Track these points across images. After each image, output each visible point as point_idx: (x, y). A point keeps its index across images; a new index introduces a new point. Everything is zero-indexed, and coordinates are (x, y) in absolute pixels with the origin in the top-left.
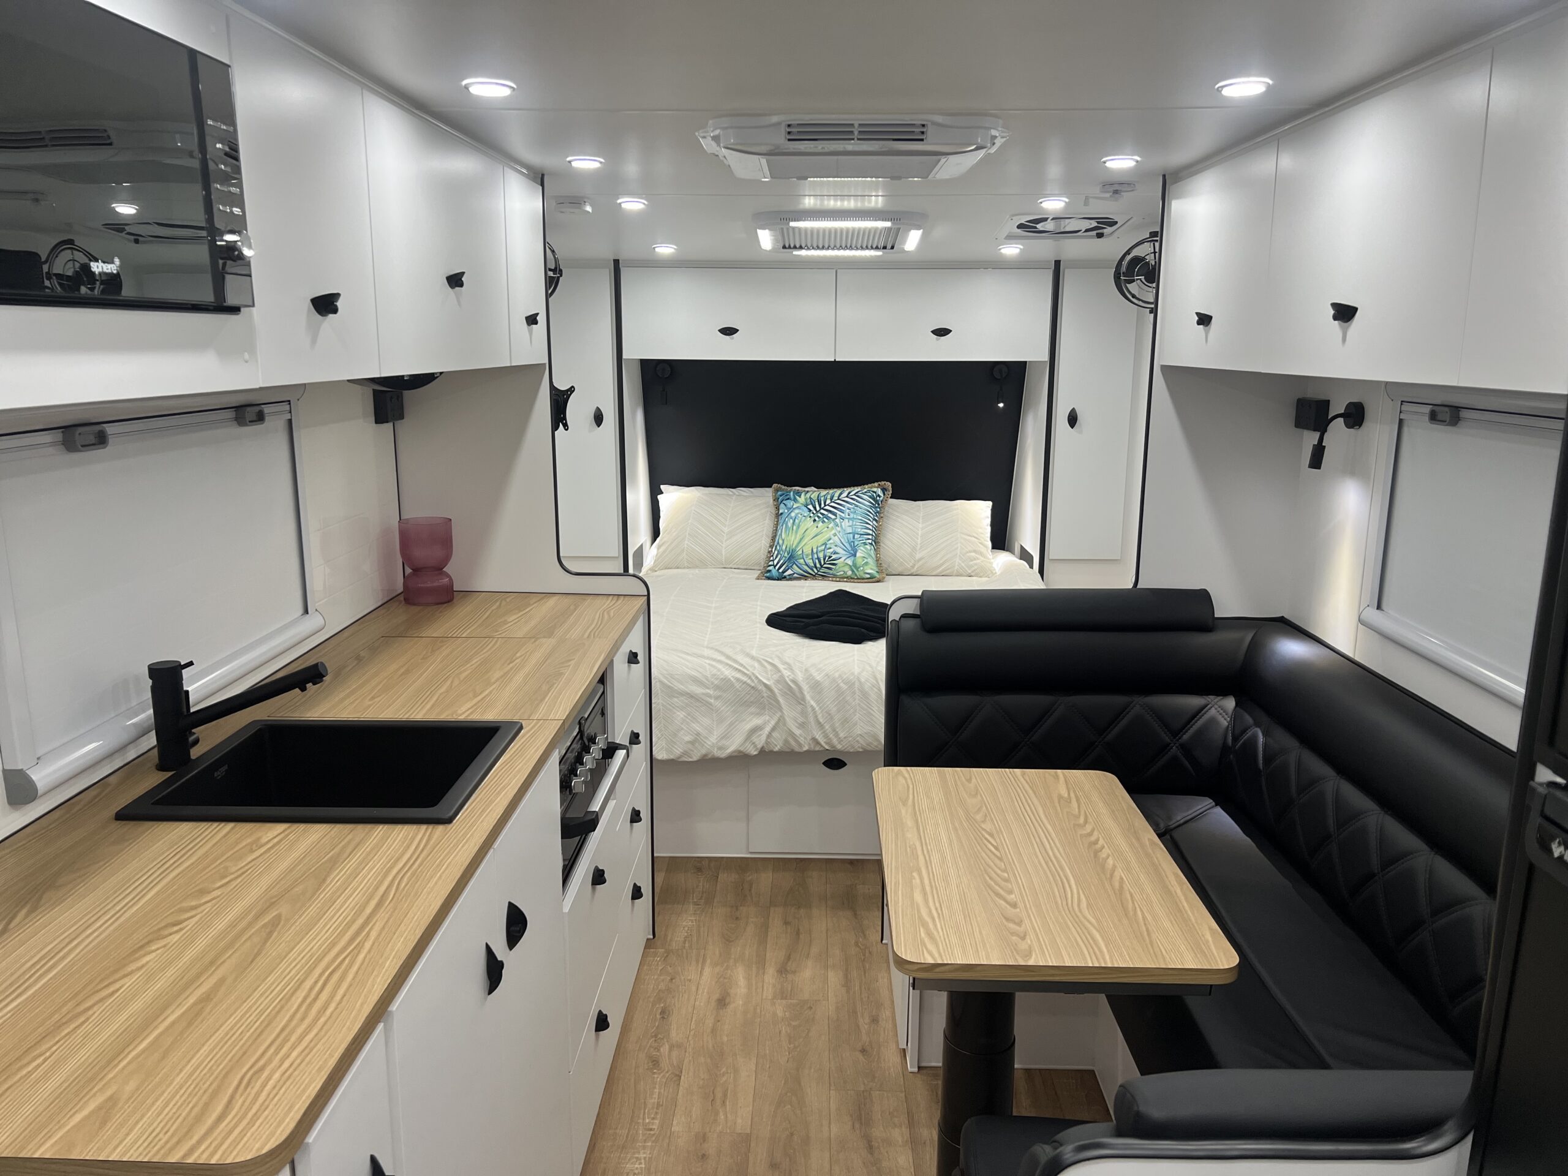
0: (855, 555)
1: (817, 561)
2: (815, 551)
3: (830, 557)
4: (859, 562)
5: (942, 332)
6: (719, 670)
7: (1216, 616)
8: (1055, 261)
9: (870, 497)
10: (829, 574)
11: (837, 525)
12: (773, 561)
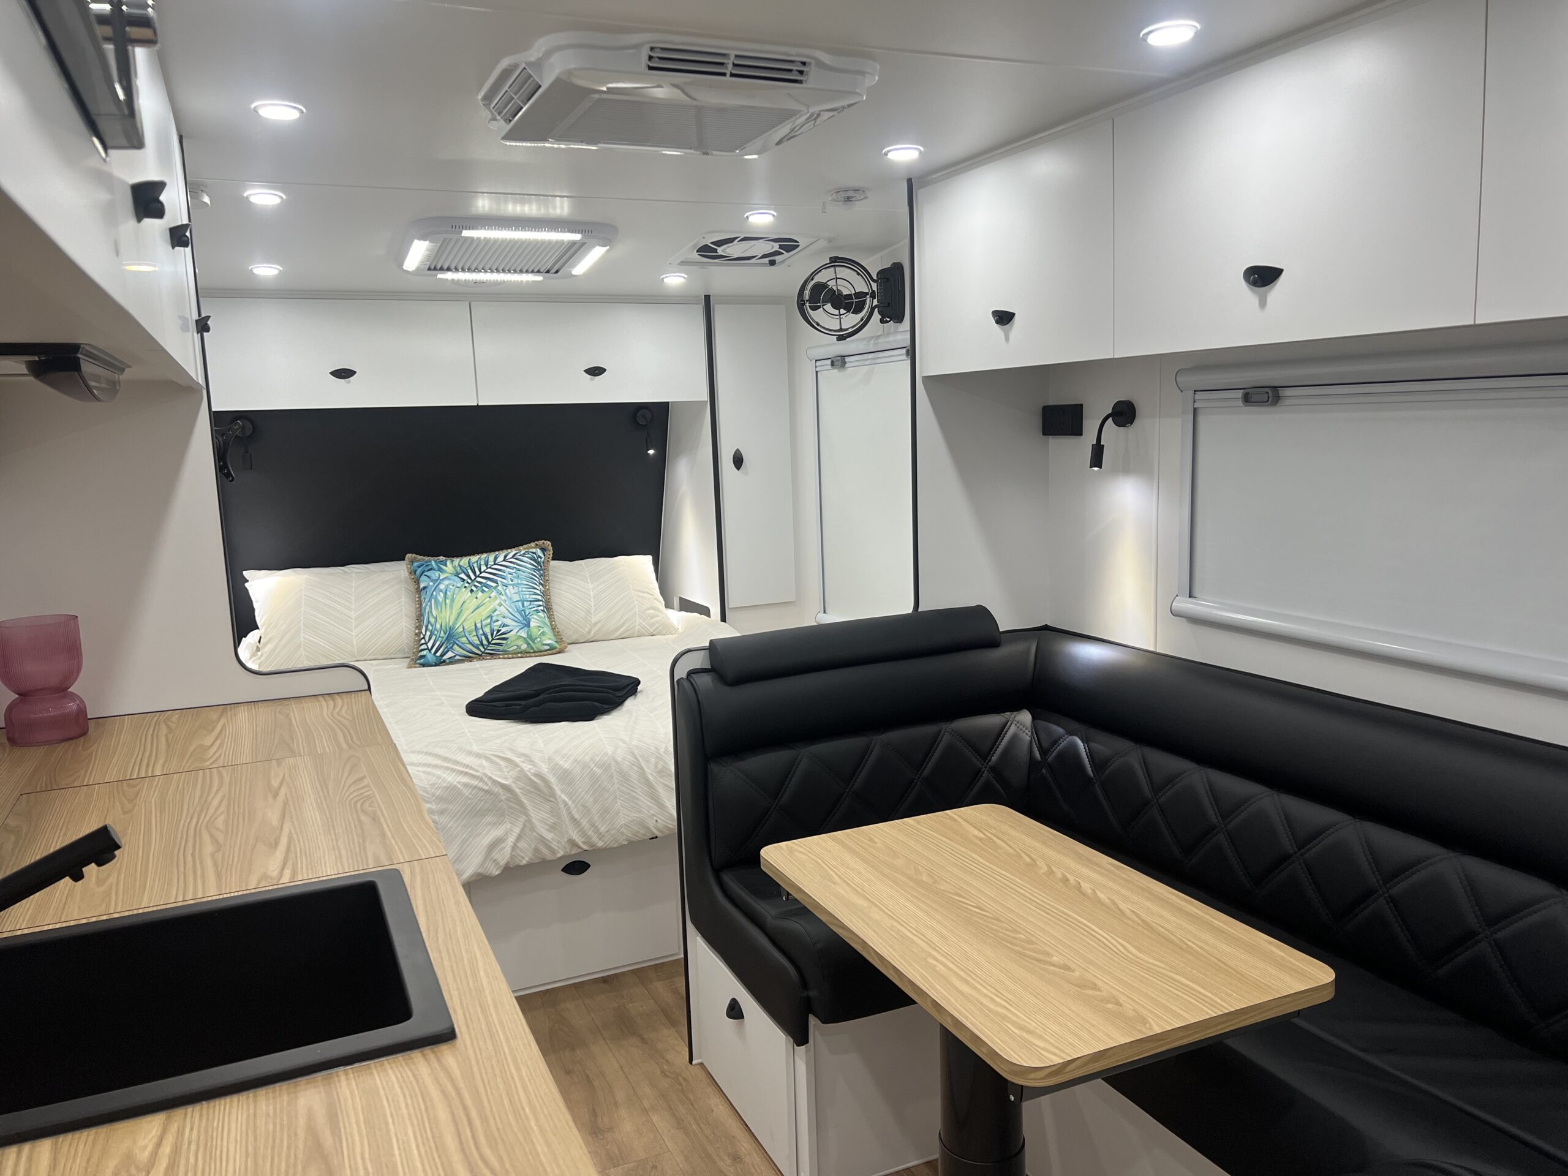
0: (528, 625)
1: (483, 637)
2: (479, 625)
3: (498, 631)
4: (535, 632)
5: (596, 372)
6: (439, 777)
7: (1001, 630)
8: (705, 296)
9: (531, 559)
10: (498, 650)
11: (501, 594)
12: (426, 643)
